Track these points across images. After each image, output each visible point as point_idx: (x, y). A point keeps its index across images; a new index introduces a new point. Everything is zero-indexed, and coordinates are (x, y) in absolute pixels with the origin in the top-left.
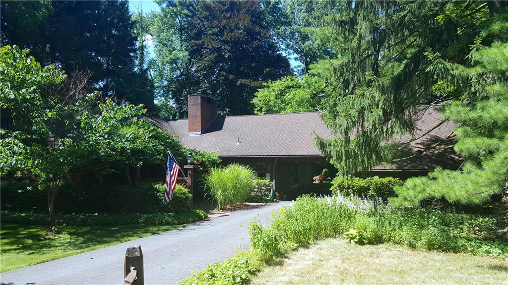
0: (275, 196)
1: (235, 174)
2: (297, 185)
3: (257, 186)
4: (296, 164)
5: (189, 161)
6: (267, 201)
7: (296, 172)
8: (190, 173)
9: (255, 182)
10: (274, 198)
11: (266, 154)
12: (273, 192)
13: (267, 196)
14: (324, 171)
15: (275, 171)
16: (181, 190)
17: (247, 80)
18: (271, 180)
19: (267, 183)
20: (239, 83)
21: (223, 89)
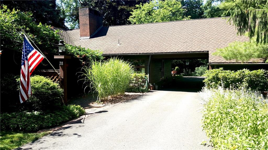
0: (149, 87)
1: (116, 67)
2: (163, 77)
3: (135, 79)
4: (163, 62)
5: (60, 51)
6: (143, 91)
7: (163, 68)
8: (62, 64)
9: (133, 75)
10: (148, 88)
11: (141, 52)
12: (148, 84)
13: (143, 86)
14: (176, 68)
15: (149, 66)
16: (48, 84)
17: (125, 6)
18: (146, 74)
19: (144, 76)
20: (119, 8)
21: (109, 13)
